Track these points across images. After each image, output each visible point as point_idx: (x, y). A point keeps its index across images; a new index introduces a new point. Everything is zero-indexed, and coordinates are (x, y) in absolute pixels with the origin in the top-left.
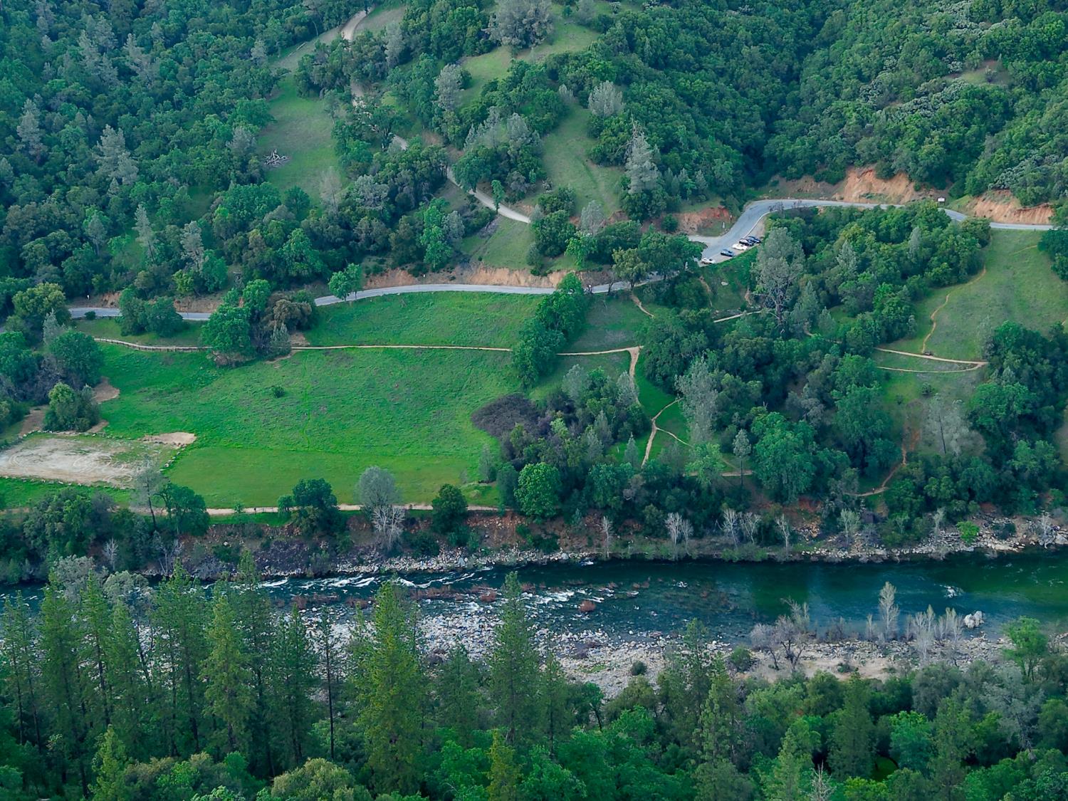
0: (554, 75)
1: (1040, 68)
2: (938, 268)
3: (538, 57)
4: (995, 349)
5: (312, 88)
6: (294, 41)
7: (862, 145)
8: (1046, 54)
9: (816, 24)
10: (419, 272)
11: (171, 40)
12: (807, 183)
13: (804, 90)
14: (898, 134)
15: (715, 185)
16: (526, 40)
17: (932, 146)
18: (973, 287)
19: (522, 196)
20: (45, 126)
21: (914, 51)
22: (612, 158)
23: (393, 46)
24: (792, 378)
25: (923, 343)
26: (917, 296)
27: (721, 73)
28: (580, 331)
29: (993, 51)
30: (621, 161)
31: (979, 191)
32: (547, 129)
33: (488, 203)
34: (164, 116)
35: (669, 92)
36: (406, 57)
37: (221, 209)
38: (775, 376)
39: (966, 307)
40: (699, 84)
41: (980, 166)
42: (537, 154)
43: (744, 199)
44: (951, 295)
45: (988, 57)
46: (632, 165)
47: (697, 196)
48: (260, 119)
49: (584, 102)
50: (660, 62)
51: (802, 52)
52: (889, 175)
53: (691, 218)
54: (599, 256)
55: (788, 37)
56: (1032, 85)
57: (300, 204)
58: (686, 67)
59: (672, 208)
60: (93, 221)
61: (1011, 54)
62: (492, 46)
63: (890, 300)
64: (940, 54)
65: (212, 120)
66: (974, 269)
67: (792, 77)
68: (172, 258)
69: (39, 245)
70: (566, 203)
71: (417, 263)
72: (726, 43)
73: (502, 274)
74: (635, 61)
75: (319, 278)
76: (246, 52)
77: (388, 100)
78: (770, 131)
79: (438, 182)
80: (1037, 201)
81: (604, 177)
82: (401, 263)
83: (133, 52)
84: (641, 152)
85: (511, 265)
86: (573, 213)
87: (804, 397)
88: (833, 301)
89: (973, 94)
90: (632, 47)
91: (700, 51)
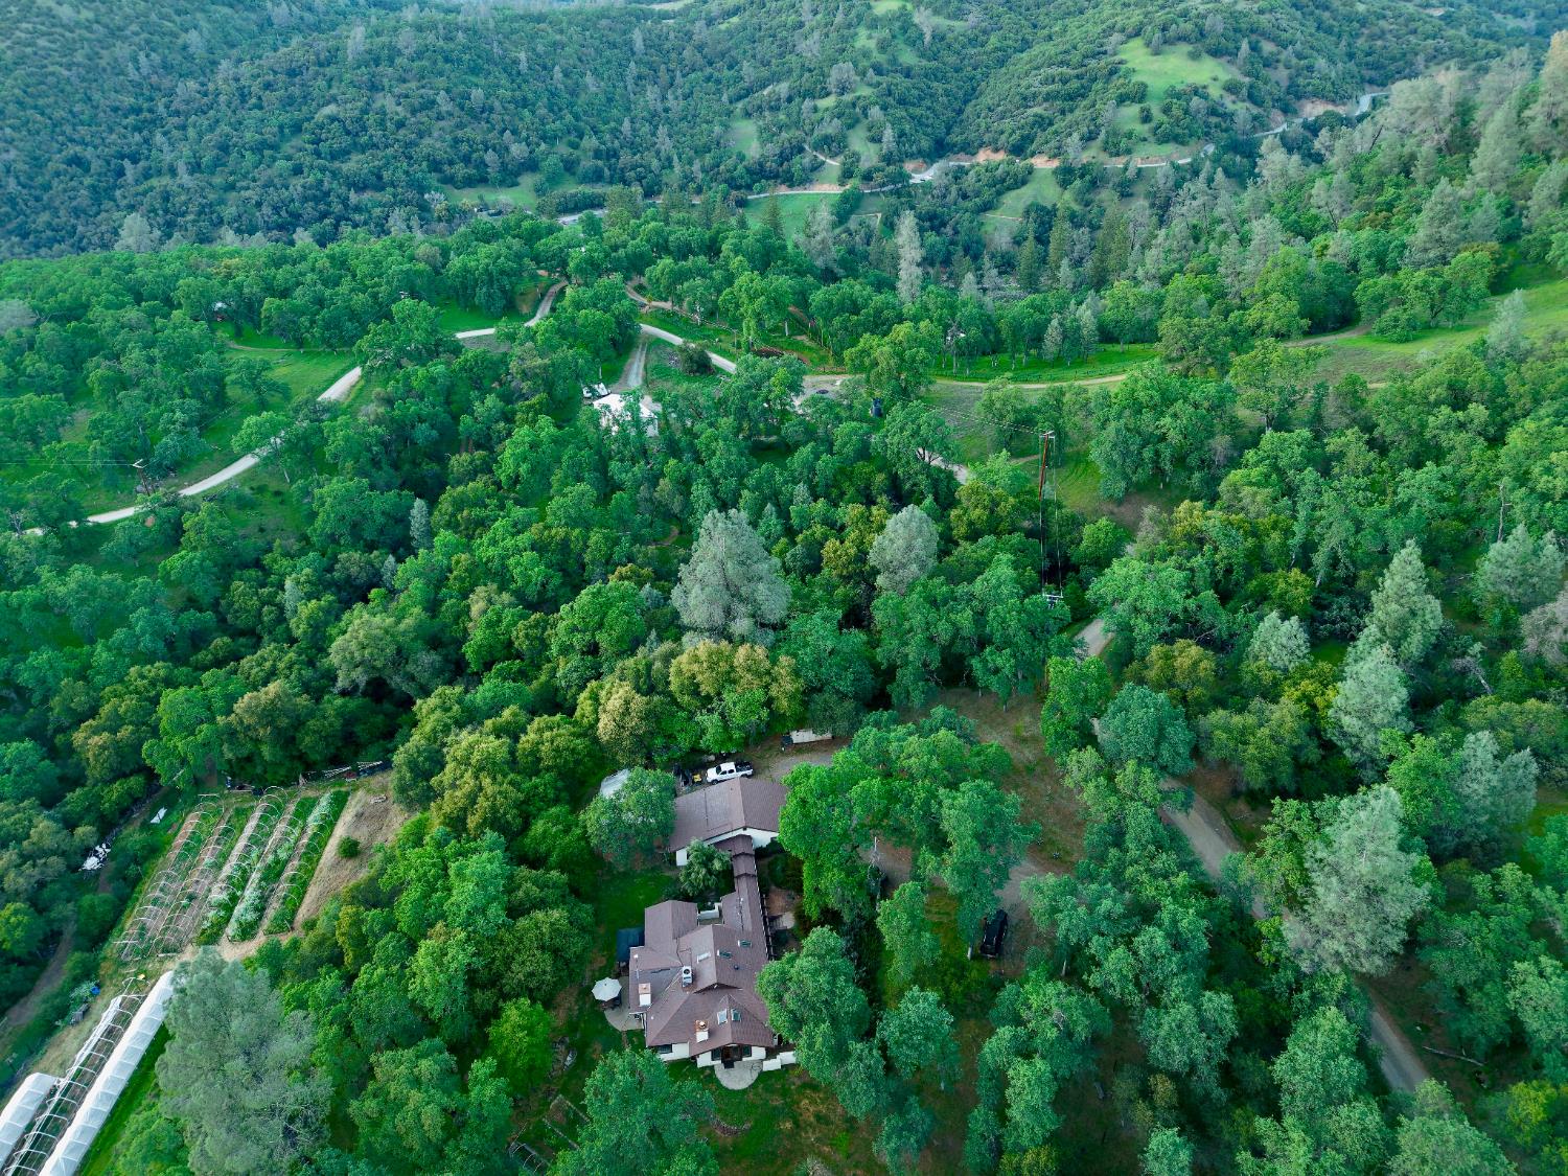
0: (854, 105)
1: (1067, 105)
2: (1009, 181)
3: (848, 98)
4: (1027, 212)
5: (748, 115)
6: (740, 98)
7: (986, 138)
8: (1072, 99)
9: (974, 89)
10: (791, 186)
11: (686, 97)
12: (962, 155)
13: (964, 116)
14: (1002, 133)
15: (920, 153)
16: (843, 90)
17: (1016, 136)
18: (1024, 190)
19: (837, 155)
20: (634, 130)
21: (1013, 96)
22: (876, 140)
23: (784, 95)
24: (944, 225)
25: (999, 212)
26: (999, 193)
27: (929, 108)
28: (858, 207)
29: (1048, 97)
30: (879, 141)
31: (1032, 155)
32: (850, 127)
33: (821, 158)
34: (684, 125)
35: (904, 114)
36: (790, 100)
37: (708, 158)
38: (936, 222)
39: (1019, 198)
40: (918, 111)
41: (1034, 146)
42: (845, 137)
43: (933, 162)
44: (1013, 194)
45: (1046, 100)
46: (885, 140)
47: (912, 156)
48: (726, 127)
49: (866, 116)
50: (902, 102)
51: (966, 102)
52: (996, 150)
53: (909, 166)
54: (867, 177)
55: (961, 94)
56: (1063, 112)
57: (741, 158)
58: (914, 105)
59: (901, 161)
60: (655, 163)
61: (1056, 98)
62: (828, 94)
63: (987, 195)
64: (1025, 99)
65: (705, 126)
66: (1024, 182)
67: (960, 112)
68: (688, 178)
69: (632, 174)
70: (856, 157)
71: (790, 181)
72: (931, 96)
73: (826, 186)
74: (890, 100)
75: (749, 187)
76: (719, 100)
77: (782, 117)
78: (948, 134)
79: (801, 150)
80: (1055, 156)
81: (873, 148)
82: (783, 183)
83: (671, 103)
84: (889, 134)
85: (830, 182)
86: (858, 161)
87: (948, 230)
88: (965, 197)
89: (1035, 115)
90: (890, 93)
91: (921, 99)
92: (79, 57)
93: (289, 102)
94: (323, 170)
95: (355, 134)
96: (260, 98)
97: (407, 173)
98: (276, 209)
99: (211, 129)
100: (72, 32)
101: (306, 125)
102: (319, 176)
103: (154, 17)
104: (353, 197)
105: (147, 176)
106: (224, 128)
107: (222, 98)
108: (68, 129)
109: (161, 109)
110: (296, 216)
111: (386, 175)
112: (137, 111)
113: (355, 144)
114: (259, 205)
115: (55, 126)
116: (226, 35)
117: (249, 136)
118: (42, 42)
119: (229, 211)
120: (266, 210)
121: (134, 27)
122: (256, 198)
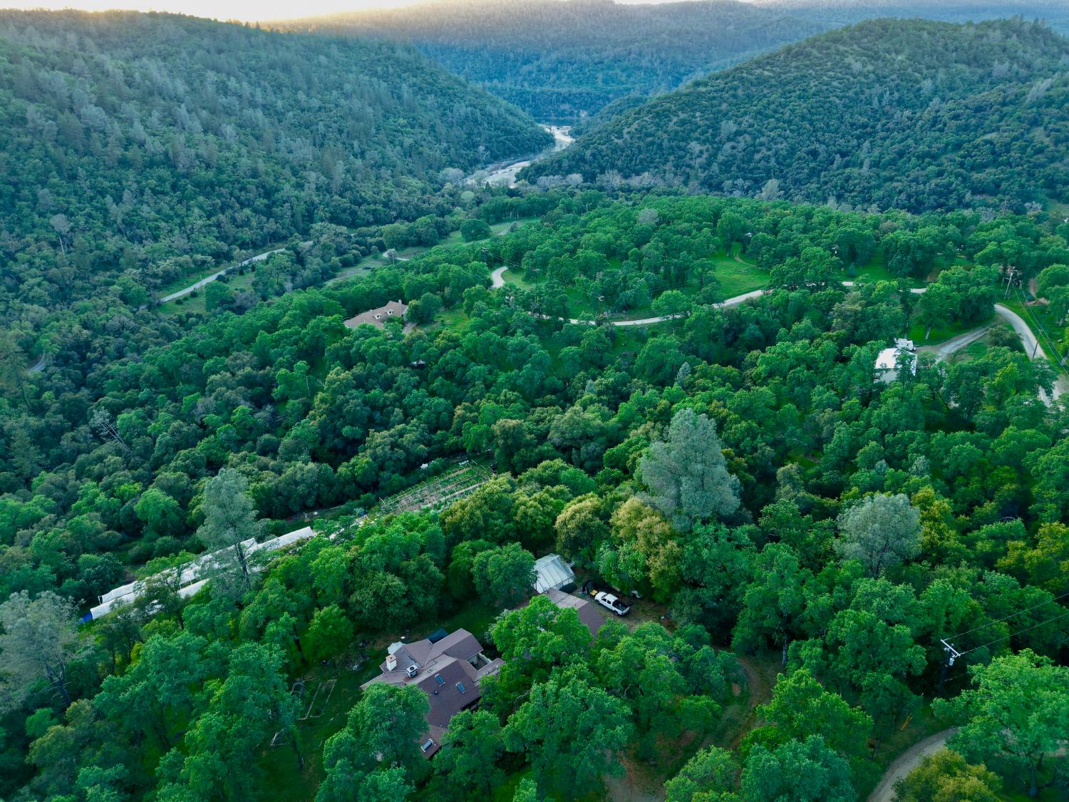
92: (851, 93)
93: (966, 128)
94: (957, 176)
95: (997, 155)
96: (945, 125)
97: (1022, 186)
98: (909, 197)
99: (902, 141)
100: (854, 77)
101: (965, 145)
102: (953, 179)
103: (910, 70)
104: (968, 197)
105: (846, 166)
106: (910, 141)
107: (920, 123)
108: (819, 134)
109: (879, 126)
110: (920, 203)
111: (1004, 185)
112: (864, 126)
113: (995, 161)
114: (901, 192)
115: (814, 131)
116: (953, 82)
117: (922, 148)
118: (835, 83)
119: (878, 193)
120: (903, 196)
121: (894, 77)
122: (900, 188)
